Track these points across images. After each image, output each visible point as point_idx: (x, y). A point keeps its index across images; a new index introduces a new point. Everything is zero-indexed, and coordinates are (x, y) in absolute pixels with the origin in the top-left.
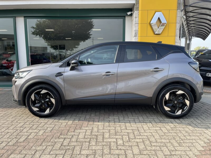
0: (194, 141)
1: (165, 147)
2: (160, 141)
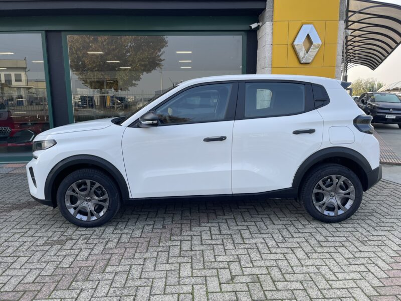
0: (384, 238)
1: (343, 248)
2: (333, 239)
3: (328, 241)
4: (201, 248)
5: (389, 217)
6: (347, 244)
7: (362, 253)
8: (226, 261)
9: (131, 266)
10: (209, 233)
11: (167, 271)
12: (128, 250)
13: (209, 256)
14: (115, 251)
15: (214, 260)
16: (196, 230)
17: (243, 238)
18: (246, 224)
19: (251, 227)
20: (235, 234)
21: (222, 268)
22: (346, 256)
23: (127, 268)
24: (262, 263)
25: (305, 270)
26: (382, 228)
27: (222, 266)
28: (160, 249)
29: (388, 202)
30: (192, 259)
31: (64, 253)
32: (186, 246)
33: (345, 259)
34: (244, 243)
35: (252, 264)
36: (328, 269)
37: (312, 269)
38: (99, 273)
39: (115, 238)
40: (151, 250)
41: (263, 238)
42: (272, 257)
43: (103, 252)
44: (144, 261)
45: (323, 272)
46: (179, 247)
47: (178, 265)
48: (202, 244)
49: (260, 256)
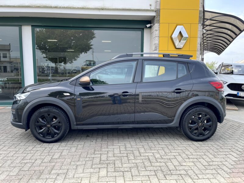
3: (192, 155)
4: (114, 159)
5: (230, 141)
6: (204, 157)
7: (214, 162)
8: (129, 167)
9: (68, 169)
10: (119, 149)
11: (91, 173)
12: (67, 160)
13: (118, 164)
14: (58, 160)
15: (121, 166)
16: (111, 148)
17: (140, 153)
18: (142, 144)
19: (145, 146)
20: (135, 150)
21: (126, 171)
22: (204, 164)
23: (65, 171)
24: (151, 168)
25: (178, 172)
26: (226, 147)
27: (126, 170)
28: (87, 159)
29: (229, 132)
30: (107, 165)
31: (26, 161)
32: (104, 157)
33: (203, 166)
34: (141, 156)
35: (146, 169)
36: (193, 172)
37: (183, 172)
38: (47, 174)
39: (59, 152)
40: (82, 160)
41: (153, 153)
42: (158, 164)
43: (51, 161)
44: (77, 167)
45: (190, 174)
46: (99, 158)
47: (98, 169)
48: (114, 157)
49: (150, 164)
